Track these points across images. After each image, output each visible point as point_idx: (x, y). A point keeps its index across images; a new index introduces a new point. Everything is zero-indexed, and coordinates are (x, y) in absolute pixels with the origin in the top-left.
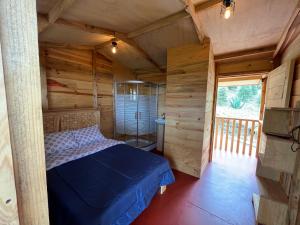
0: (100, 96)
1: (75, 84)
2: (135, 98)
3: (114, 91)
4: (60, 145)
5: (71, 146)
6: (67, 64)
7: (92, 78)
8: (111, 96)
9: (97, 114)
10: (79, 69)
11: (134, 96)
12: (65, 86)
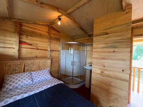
0: (52, 51)
1: (37, 44)
2: (72, 52)
3: (60, 48)
4: (20, 83)
5: (27, 83)
6: (33, 32)
7: (47, 40)
8: (59, 51)
9: (49, 61)
10: (41, 36)
11: (72, 51)
12: (31, 45)
